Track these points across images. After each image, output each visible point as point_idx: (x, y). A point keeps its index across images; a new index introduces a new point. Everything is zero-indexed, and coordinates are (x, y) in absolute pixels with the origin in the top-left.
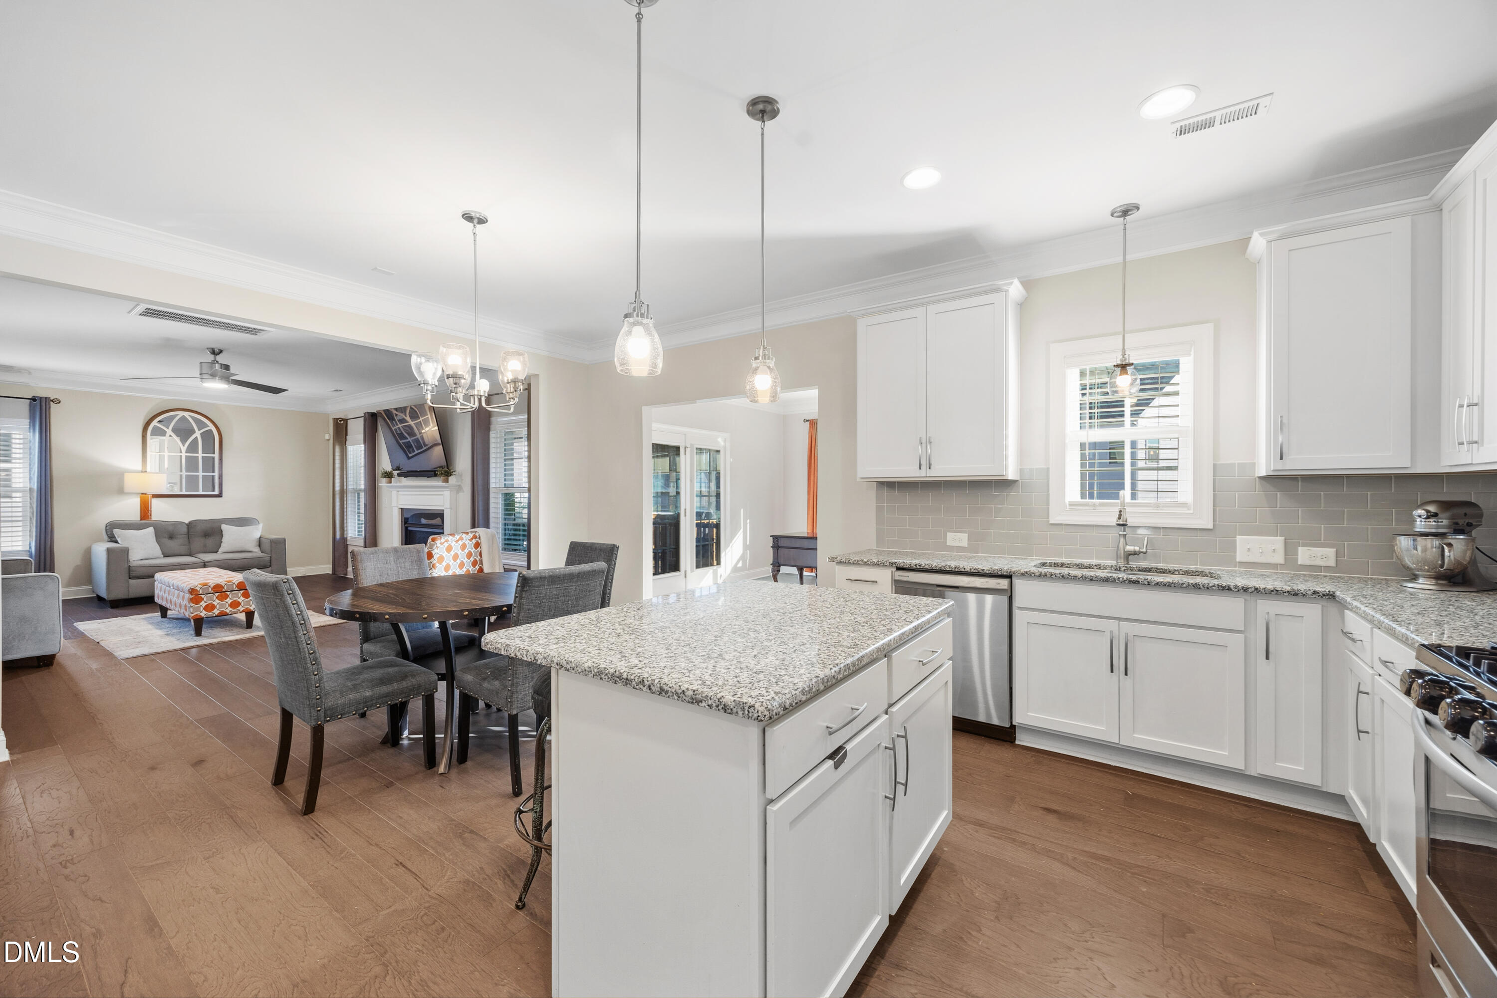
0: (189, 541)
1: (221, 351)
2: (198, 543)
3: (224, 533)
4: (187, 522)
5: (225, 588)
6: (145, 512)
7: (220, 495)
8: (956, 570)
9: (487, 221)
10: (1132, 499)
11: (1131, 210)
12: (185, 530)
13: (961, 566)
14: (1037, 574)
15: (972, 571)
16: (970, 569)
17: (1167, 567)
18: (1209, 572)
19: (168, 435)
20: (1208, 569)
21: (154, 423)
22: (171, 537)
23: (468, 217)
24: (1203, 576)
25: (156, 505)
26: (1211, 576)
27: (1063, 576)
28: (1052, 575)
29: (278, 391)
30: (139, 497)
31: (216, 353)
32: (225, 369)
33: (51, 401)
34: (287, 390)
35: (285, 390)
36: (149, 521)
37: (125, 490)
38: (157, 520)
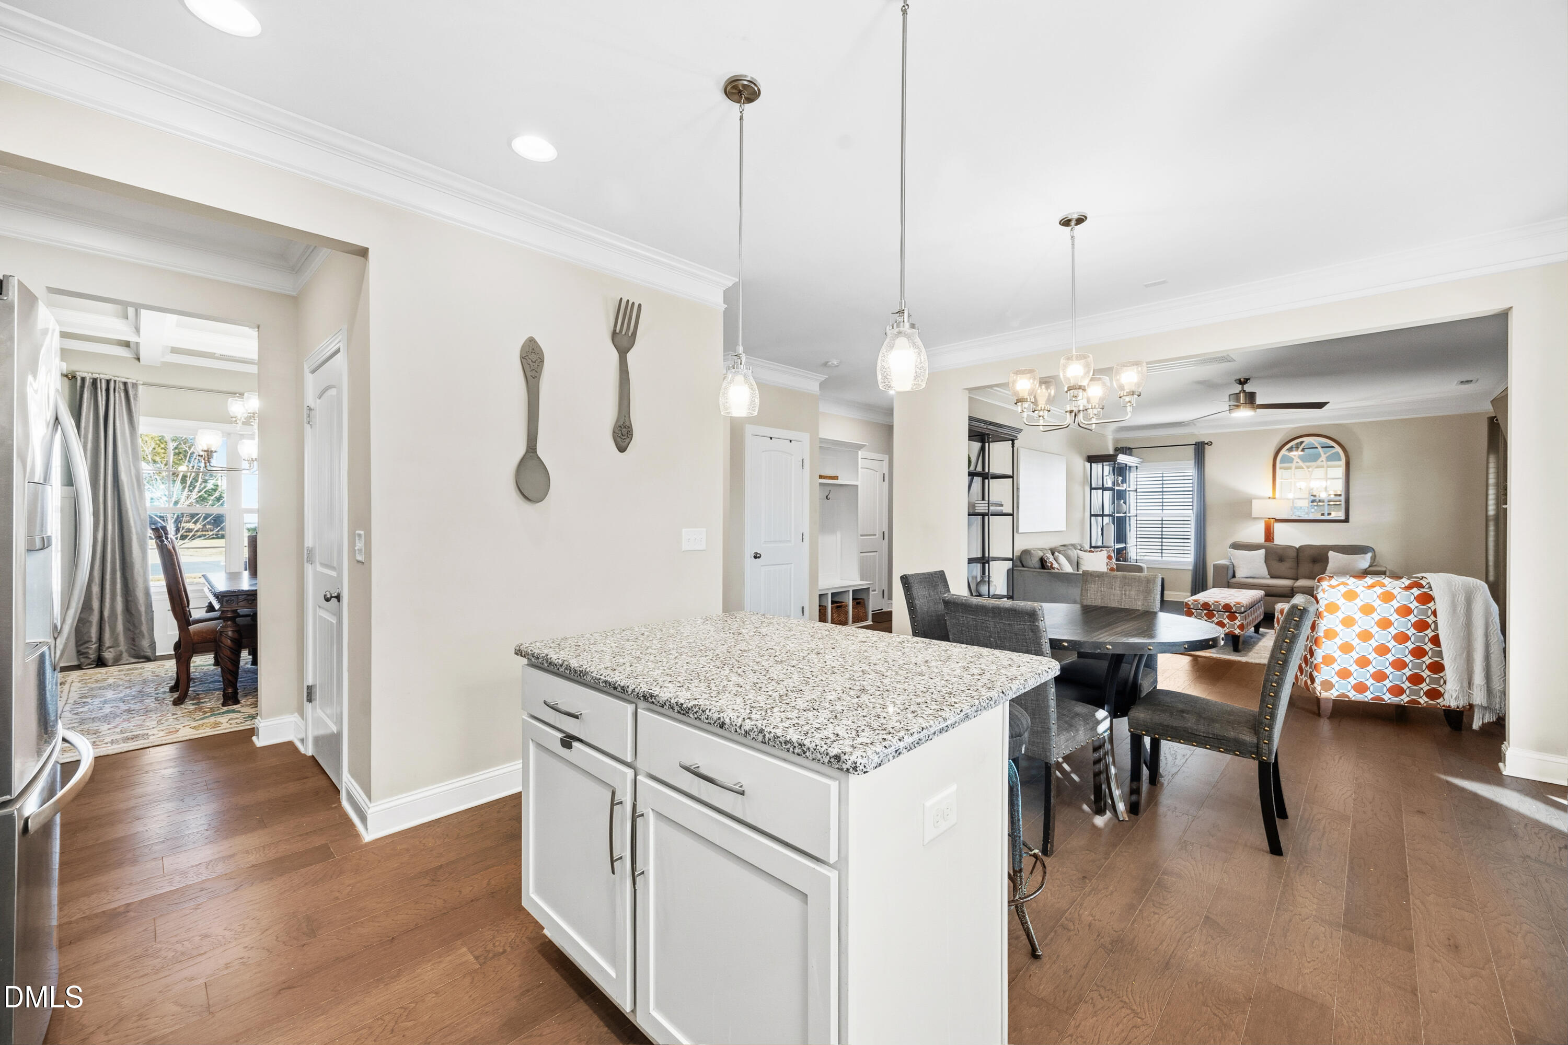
0: (1298, 564)
1: (1247, 380)
2: (1305, 567)
3: (1329, 560)
4: (1297, 547)
5: (1212, 607)
6: (1269, 535)
7: (1346, 520)
9: (1086, 218)
12: (1294, 554)
19: (1295, 462)
21: (1284, 452)
22: (1281, 559)
23: (1066, 223)
25: (1278, 528)
29: (1319, 405)
30: (1265, 521)
31: (1243, 382)
32: (1251, 398)
33: (1207, 444)
34: (1328, 402)
35: (1326, 403)
36: (1268, 544)
37: (1254, 515)
38: (1276, 542)
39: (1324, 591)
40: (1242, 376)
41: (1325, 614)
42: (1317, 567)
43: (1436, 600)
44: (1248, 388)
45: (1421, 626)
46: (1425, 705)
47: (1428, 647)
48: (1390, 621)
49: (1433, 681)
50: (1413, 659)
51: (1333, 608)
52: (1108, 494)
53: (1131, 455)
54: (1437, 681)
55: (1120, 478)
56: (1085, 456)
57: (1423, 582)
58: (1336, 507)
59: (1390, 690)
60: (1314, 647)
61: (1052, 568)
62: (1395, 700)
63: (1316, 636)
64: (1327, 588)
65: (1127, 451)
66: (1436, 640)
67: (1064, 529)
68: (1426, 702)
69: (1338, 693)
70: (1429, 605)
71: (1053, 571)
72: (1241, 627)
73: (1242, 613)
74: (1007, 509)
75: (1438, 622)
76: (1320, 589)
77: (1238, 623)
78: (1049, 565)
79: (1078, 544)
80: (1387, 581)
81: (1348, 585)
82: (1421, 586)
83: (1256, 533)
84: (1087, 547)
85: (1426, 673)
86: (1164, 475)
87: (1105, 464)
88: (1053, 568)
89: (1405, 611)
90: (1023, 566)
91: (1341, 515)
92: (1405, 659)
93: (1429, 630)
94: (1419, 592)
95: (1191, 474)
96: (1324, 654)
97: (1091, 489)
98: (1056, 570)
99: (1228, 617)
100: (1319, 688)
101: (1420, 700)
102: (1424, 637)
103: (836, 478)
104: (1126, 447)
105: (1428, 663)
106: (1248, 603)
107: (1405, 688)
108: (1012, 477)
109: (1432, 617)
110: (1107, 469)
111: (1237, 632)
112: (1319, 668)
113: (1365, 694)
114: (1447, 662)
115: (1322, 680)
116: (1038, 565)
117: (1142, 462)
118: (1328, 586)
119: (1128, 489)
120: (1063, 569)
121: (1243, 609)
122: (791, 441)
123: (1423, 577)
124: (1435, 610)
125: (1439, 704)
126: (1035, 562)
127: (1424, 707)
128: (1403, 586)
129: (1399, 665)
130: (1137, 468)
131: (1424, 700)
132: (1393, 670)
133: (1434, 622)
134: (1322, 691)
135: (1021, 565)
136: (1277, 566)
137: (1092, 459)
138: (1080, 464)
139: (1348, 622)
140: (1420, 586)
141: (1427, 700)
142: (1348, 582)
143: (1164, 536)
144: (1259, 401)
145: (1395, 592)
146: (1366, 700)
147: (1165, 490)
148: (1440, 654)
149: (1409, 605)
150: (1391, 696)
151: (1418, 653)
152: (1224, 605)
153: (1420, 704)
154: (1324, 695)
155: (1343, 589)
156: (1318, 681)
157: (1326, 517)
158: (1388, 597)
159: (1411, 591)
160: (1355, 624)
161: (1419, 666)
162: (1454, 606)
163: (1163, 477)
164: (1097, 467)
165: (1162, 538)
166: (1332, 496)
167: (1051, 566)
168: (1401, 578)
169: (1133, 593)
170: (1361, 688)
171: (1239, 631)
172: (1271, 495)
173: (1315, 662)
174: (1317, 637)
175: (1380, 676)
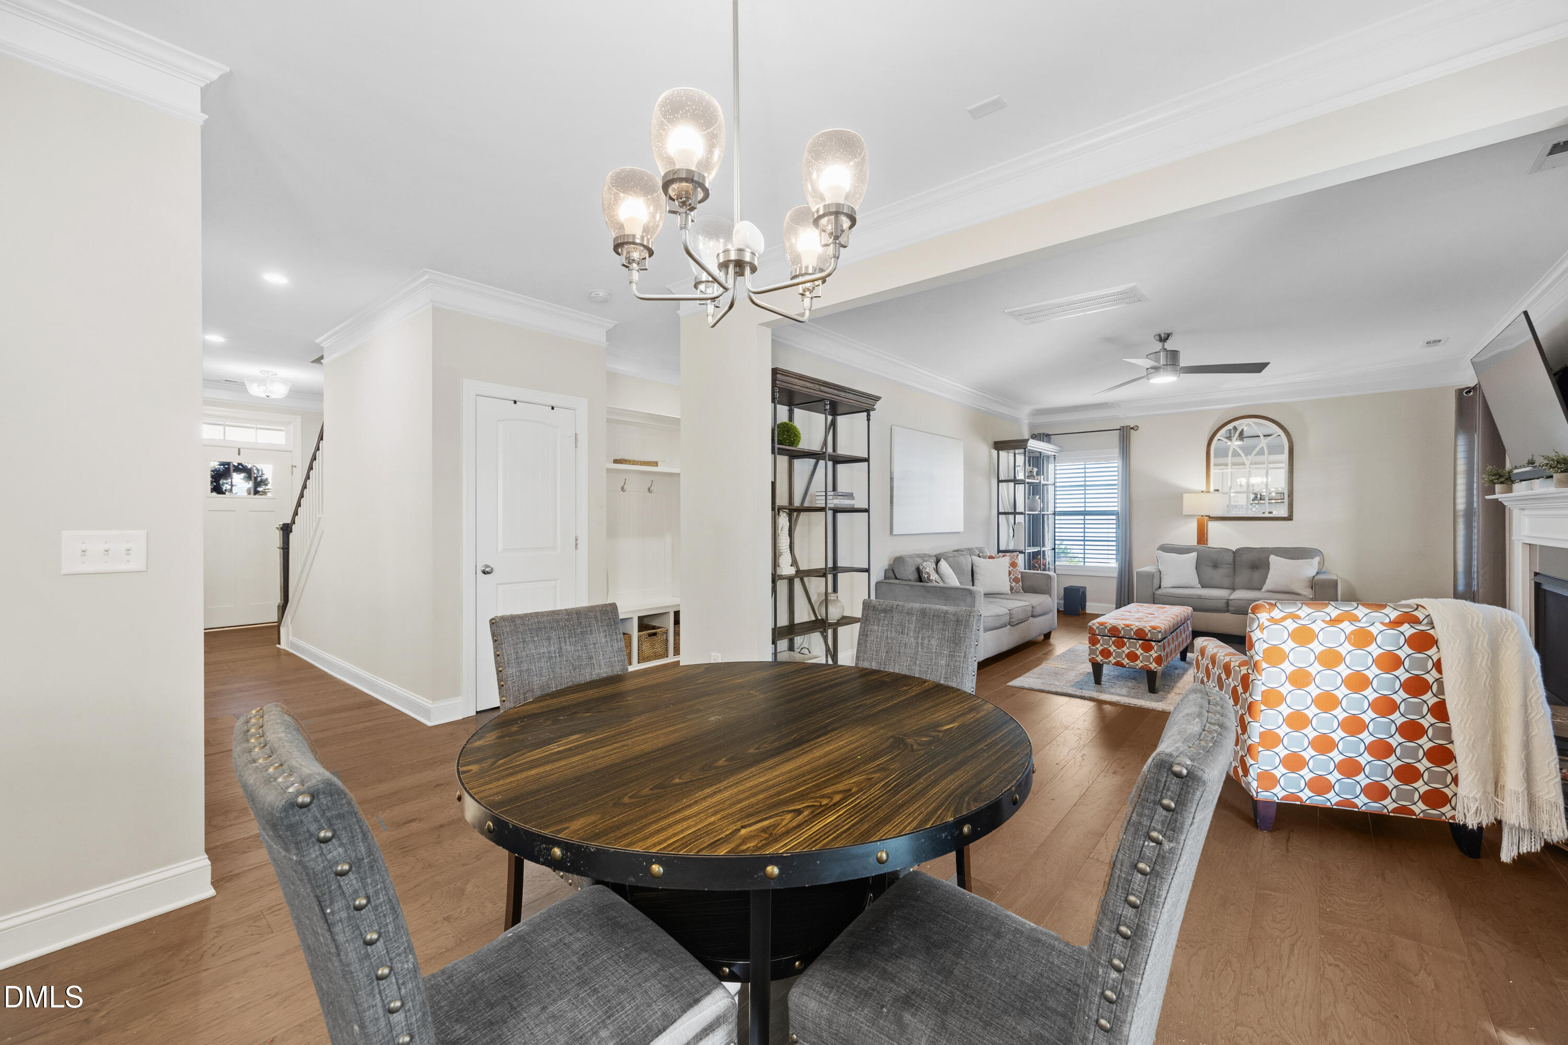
0: (1235, 570)
1: (1168, 336)
2: (1244, 575)
3: (1271, 566)
4: (1232, 549)
6: (1202, 536)
7: (1290, 518)
12: (1229, 558)
21: (1219, 436)
22: (1215, 566)
25: (1213, 528)
29: (1258, 368)
30: (1198, 519)
31: (1164, 338)
32: (1173, 356)
33: (1132, 428)
34: (1268, 364)
35: (1266, 365)
36: (1201, 547)
37: (1185, 513)
38: (1209, 545)
39: (1262, 628)
40: (1163, 330)
41: (1264, 665)
42: (1257, 575)
43: (1440, 643)
44: (1169, 345)
45: (1416, 686)
46: (1421, 815)
47: (1427, 721)
48: (1367, 678)
49: (1434, 777)
50: (1402, 740)
51: (1276, 656)
52: (1020, 489)
53: (1049, 442)
54: (1441, 778)
55: (1035, 470)
56: (991, 442)
57: (1420, 614)
58: (1278, 505)
59: (1366, 791)
60: (1247, 718)
61: (929, 580)
62: (1375, 806)
63: (1250, 700)
64: (1267, 623)
65: (1045, 437)
66: (1440, 711)
67: (961, 529)
68: (1423, 811)
69: (1284, 793)
70: (1429, 653)
71: (930, 584)
72: (1159, 660)
73: (1159, 641)
74: (860, 503)
75: (1445, 680)
76: (1255, 625)
77: (1154, 654)
78: (926, 576)
79: (976, 548)
80: (1361, 611)
81: (1299, 617)
82: (1417, 621)
83: (1187, 534)
84: (994, 552)
85: (1423, 765)
86: (1087, 466)
87: (1017, 451)
88: (931, 581)
89: (1391, 662)
90: (896, 578)
91: (1283, 512)
92: (1390, 740)
93: (1429, 694)
94: (1413, 631)
95: (1116, 465)
96: (1262, 730)
97: (999, 481)
98: (935, 584)
99: (1142, 647)
100: (1254, 784)
101: (1413, 807)
102: (1419, 706)
103: (655, 464)
104: (1044, 434)
105: (1426, 747)
106: (1167, 627)
107: (1390, 787)
108: (867, 460)
109: (1434, 673)
110: (1020, 459)
111: (1153, 666)
112: (1254, 752)
113: (1328, 796)
114: (1460, 747)
115: (1259, 771)
116: (914, 576)
117: (1060, 451)
118: (1267, 619)
119: (1043, 482)
120: (947, 580)
121: (1160, 636)
122: (553, 408)
123: (1418, 606)
124: (1439, 660)
125: (1444, 814)
126: (910, 574)
127: (1420, 820)
128: (1387, 620)
129: (1381, 750)
130: (1055, 458)
131: (1419, 808)
132: (1370, 759)
133: (1436, 680)
134: (1259, 790)
135: (893, 576)
136: (1209, 572)
137: (1000, 446)
138: (985, 452)
139: (1300, 679)
140: (1415, 621)
141: (1424, 807)
142: (1301, 613)
143: (1086, 538)
144: (1184, 362)
145: (1374, 630)
146: (1328, 804)
147: (1087, 483)
148: (1447, 734)
149: (1398, 652)
150: (1367, 800)
151: (1412, 731)
152: (1137, 630)
153: (1414, 813)
154: (1264, 795)
155: (1291, 625)
156: (1253, 772)
157: (1267, 515)
158: (1362, 639)
159: (1400, 629)
160: (1311, 683)
161: (1413, 753)
162: (1470, 655)
163: (1085, 468)
164: (1006, 457)
165: (1084, 540)
166: (1274, 494)
167: (929, 577)
168: (1384, 606)
169: (934, 642)
170: (1320, 785)
171: (1156, 666)
172: (1204, 489)
173: (1249, 742)
174: (1251, 703)
175: (1350, 768)
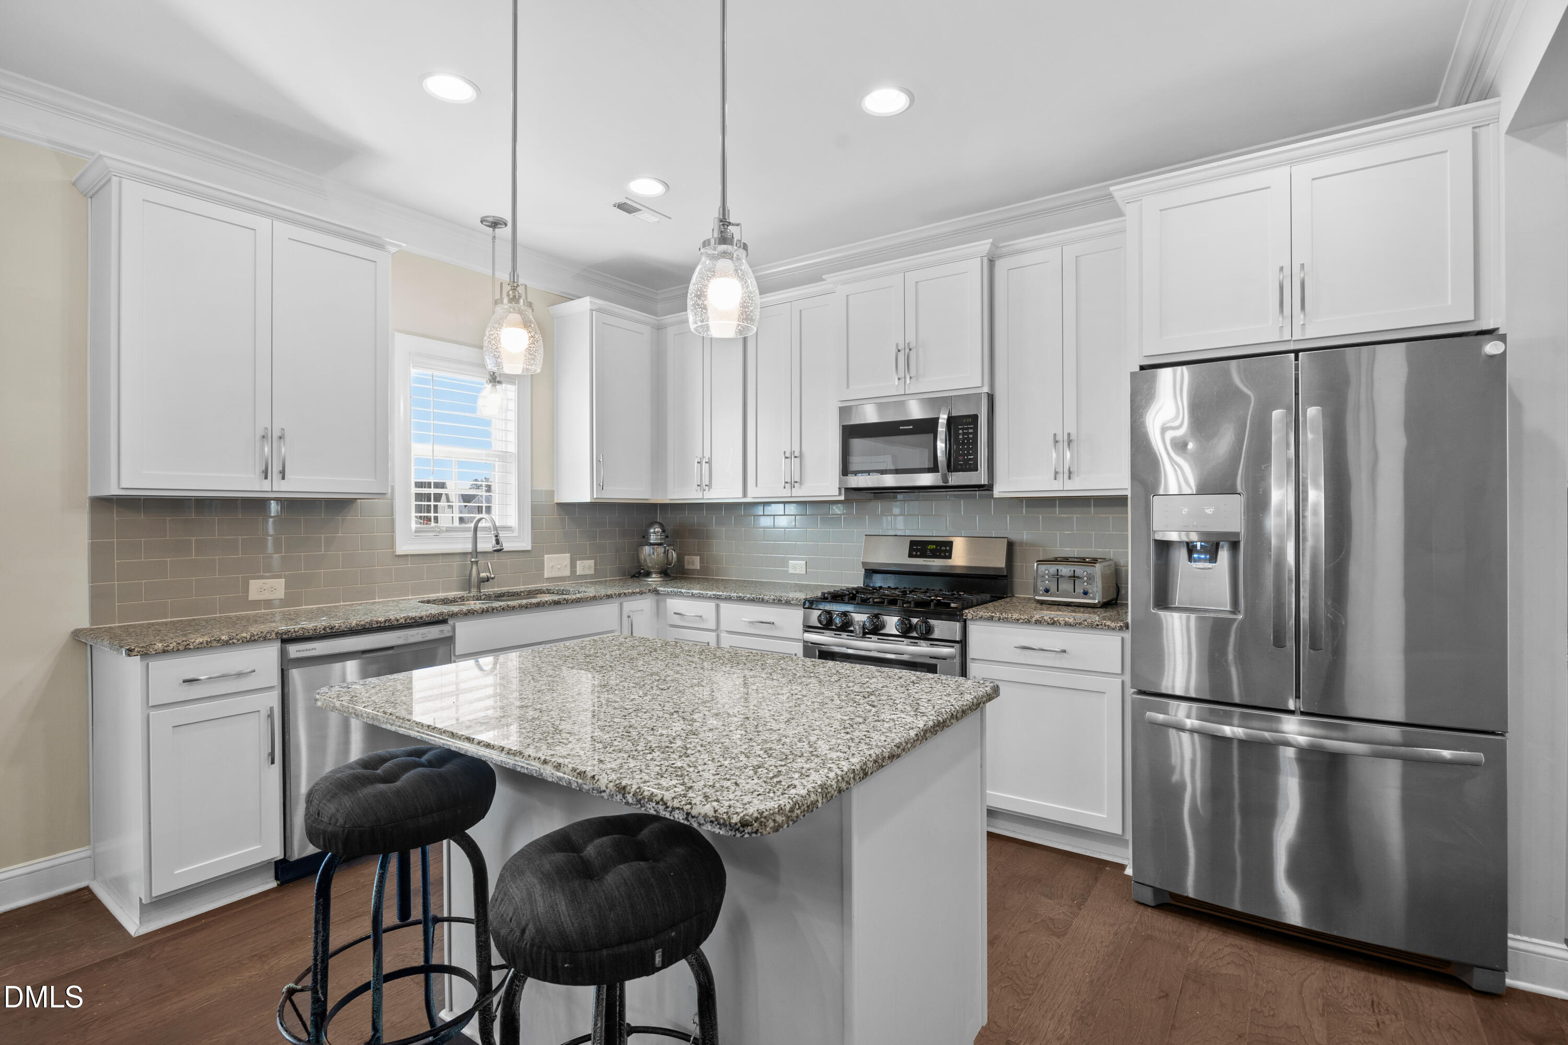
8: (387, 624)
10: (460, 524)
11: (501, 224)
13: (392, 617)
14: (480, 611)
15: (408, 621)
16: (405, 620)
17: (515, 589)
18: (547, 589)
20: (546, 586)
24: (541, 593)
26: (549, 593)
27: (503, 609)
28: (493, 609)
